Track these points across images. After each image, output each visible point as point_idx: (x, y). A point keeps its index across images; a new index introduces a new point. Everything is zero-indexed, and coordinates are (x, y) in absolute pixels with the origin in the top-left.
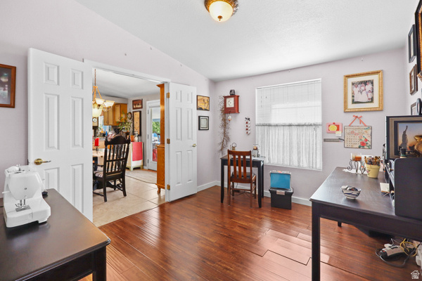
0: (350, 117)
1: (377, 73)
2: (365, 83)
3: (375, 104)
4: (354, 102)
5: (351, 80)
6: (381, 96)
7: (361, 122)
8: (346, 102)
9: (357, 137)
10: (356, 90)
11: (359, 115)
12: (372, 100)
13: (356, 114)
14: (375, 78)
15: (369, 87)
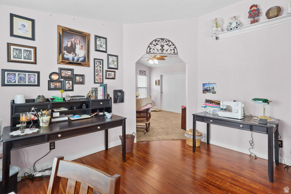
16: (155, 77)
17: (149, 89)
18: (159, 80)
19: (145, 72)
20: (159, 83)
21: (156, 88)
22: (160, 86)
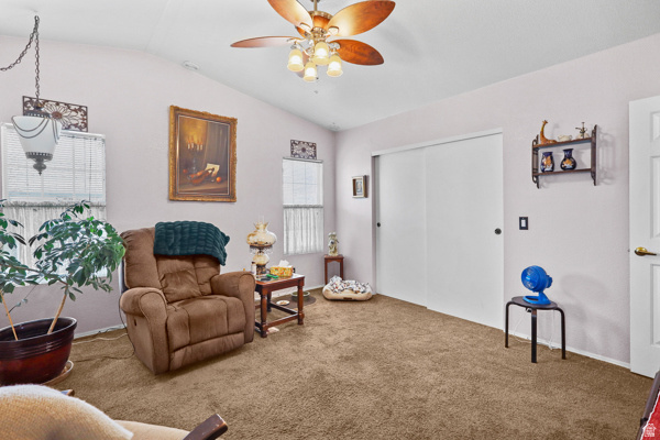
16: (353, 167)
17: (331, 211)
18: (366, 178)
19: (314, 146)
20: (365, 187)
21: (356, 208)
22: (369, 200)
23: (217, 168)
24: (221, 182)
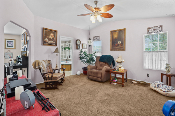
0: (7, 50)
1: (14, 40)
2: (11, 42)
3: (14, 47)
4: (8, 46)
5: (7, 40)
6: (15, 46)
7: (10, 51)
8: (5, 46)
9: (9, 55)
10: (8, 43)
11: (9, 50)
12: (13, 46)
13: (8, 49)
14: (14, 41)
15: (12, 43)
23: (120, 42)
24: (122, 46)
